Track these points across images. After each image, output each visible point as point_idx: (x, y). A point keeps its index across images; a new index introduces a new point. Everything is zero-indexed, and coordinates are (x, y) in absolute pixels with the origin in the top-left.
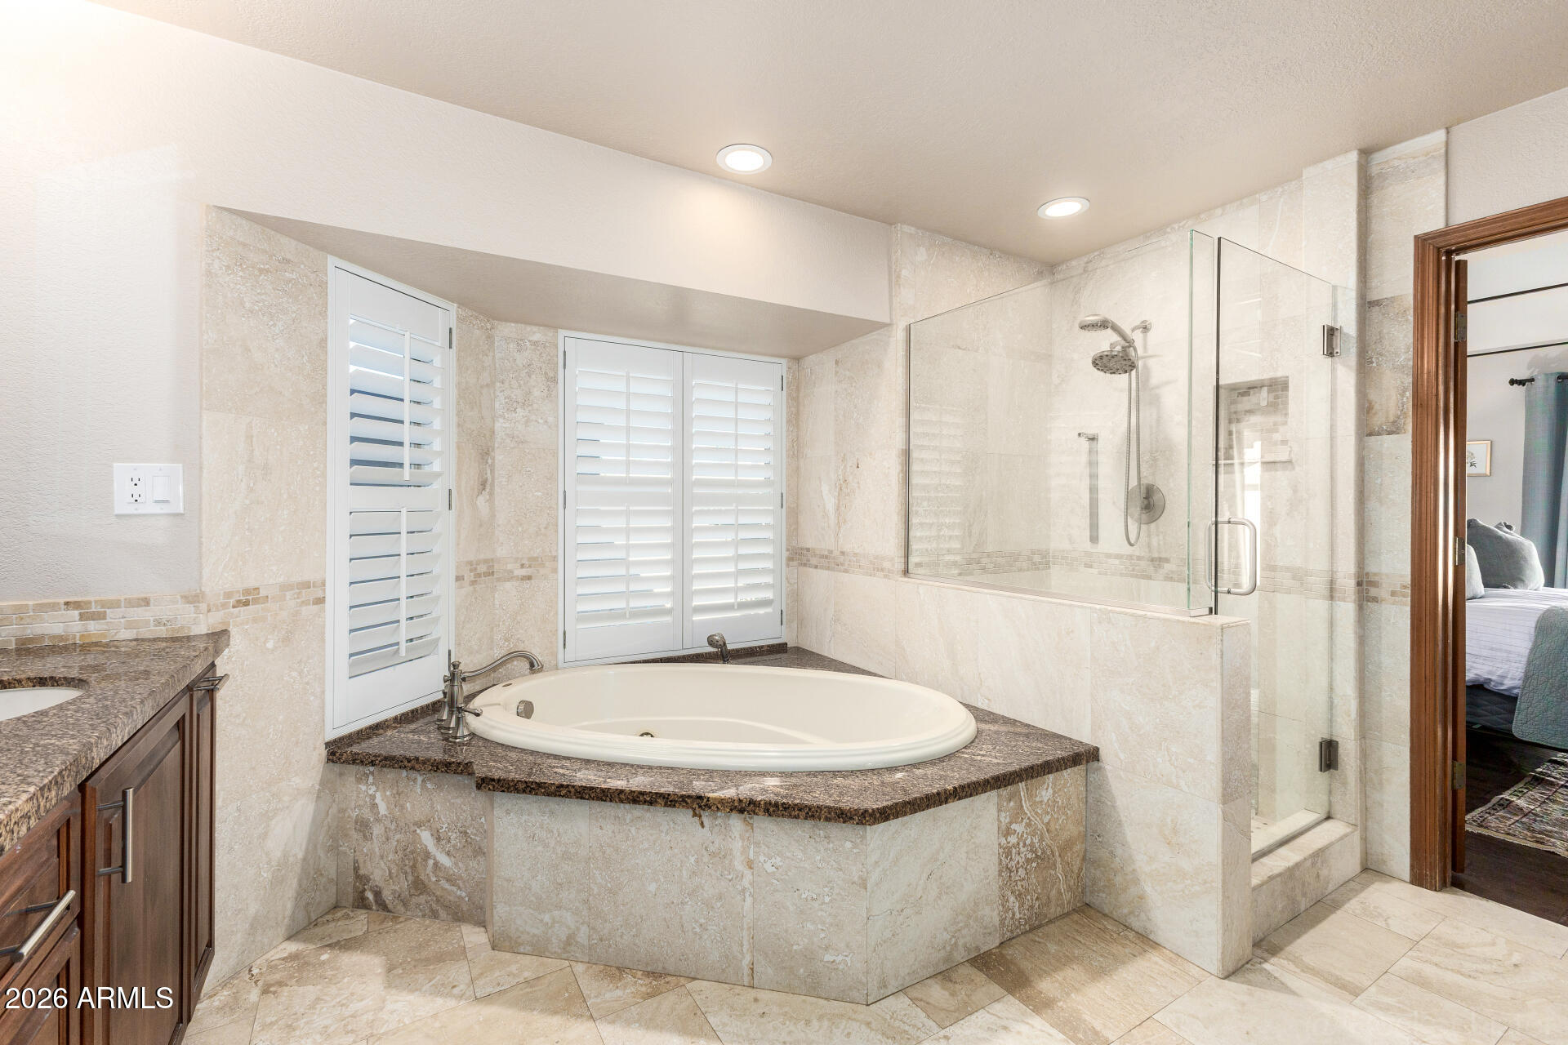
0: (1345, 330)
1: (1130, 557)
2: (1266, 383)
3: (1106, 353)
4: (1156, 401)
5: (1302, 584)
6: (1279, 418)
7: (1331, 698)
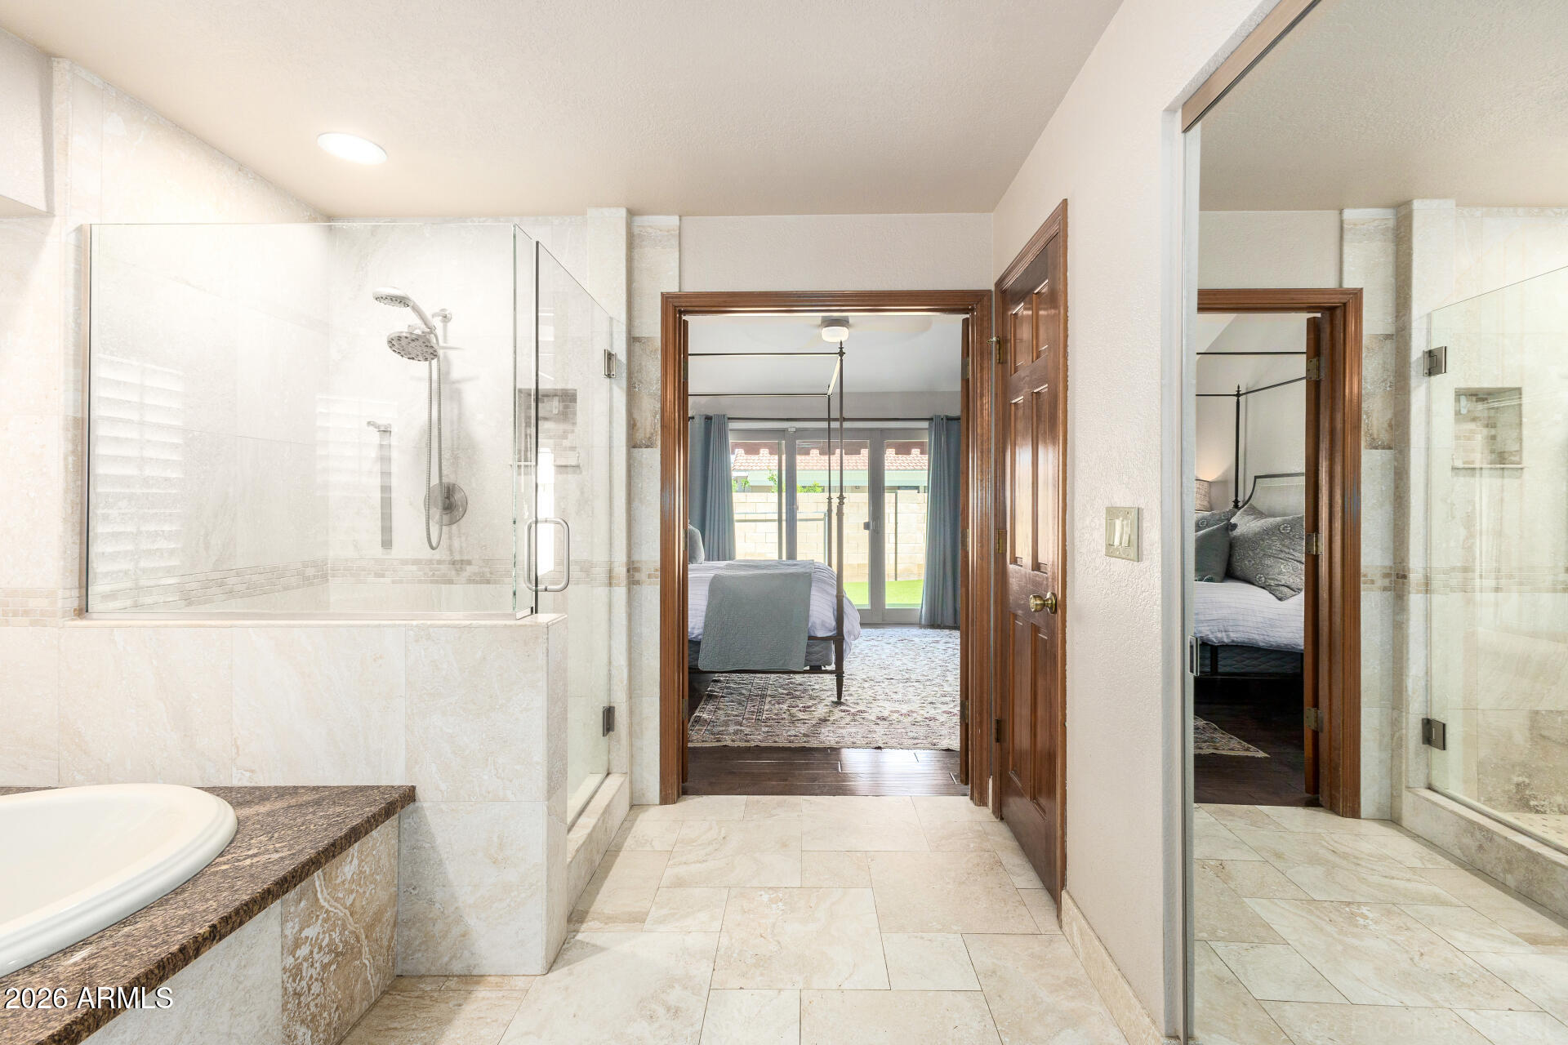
0: (619, 357)
1: (430, 562)
2: (559, 393)
3: (405, 335)
4: (457, 396)
5: (588, 575)
6: (567, 427)
7: (610, 670)
